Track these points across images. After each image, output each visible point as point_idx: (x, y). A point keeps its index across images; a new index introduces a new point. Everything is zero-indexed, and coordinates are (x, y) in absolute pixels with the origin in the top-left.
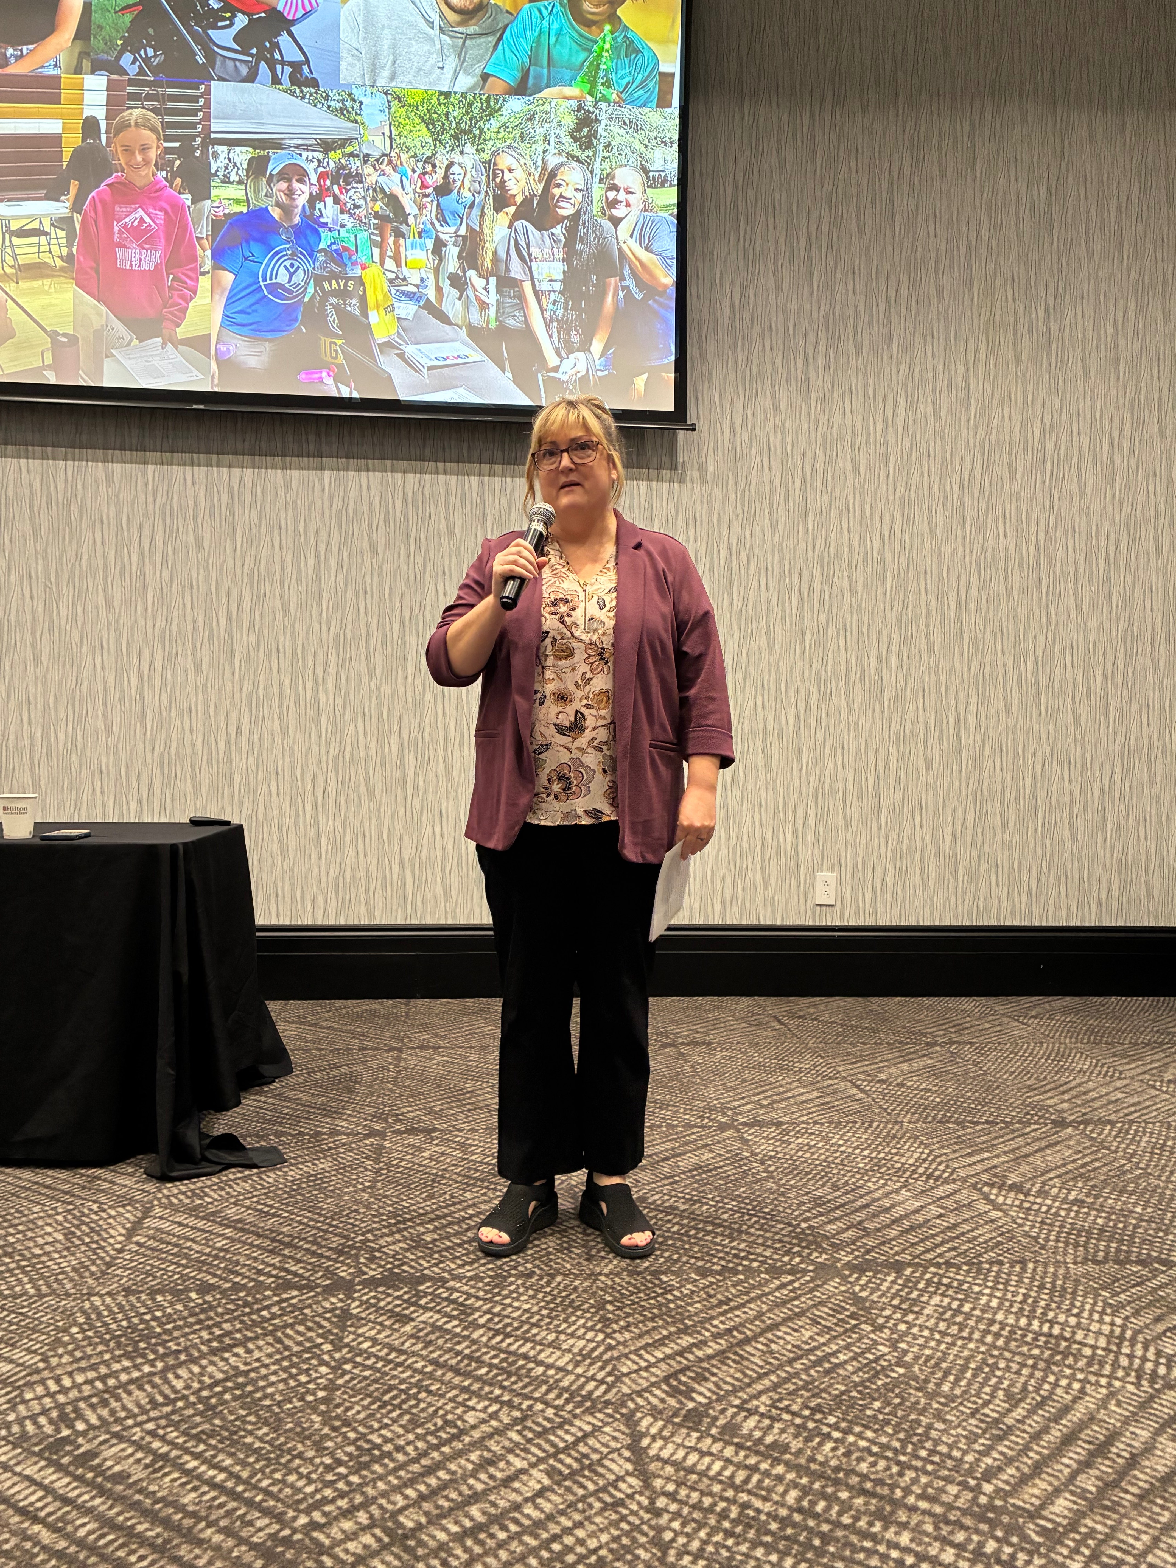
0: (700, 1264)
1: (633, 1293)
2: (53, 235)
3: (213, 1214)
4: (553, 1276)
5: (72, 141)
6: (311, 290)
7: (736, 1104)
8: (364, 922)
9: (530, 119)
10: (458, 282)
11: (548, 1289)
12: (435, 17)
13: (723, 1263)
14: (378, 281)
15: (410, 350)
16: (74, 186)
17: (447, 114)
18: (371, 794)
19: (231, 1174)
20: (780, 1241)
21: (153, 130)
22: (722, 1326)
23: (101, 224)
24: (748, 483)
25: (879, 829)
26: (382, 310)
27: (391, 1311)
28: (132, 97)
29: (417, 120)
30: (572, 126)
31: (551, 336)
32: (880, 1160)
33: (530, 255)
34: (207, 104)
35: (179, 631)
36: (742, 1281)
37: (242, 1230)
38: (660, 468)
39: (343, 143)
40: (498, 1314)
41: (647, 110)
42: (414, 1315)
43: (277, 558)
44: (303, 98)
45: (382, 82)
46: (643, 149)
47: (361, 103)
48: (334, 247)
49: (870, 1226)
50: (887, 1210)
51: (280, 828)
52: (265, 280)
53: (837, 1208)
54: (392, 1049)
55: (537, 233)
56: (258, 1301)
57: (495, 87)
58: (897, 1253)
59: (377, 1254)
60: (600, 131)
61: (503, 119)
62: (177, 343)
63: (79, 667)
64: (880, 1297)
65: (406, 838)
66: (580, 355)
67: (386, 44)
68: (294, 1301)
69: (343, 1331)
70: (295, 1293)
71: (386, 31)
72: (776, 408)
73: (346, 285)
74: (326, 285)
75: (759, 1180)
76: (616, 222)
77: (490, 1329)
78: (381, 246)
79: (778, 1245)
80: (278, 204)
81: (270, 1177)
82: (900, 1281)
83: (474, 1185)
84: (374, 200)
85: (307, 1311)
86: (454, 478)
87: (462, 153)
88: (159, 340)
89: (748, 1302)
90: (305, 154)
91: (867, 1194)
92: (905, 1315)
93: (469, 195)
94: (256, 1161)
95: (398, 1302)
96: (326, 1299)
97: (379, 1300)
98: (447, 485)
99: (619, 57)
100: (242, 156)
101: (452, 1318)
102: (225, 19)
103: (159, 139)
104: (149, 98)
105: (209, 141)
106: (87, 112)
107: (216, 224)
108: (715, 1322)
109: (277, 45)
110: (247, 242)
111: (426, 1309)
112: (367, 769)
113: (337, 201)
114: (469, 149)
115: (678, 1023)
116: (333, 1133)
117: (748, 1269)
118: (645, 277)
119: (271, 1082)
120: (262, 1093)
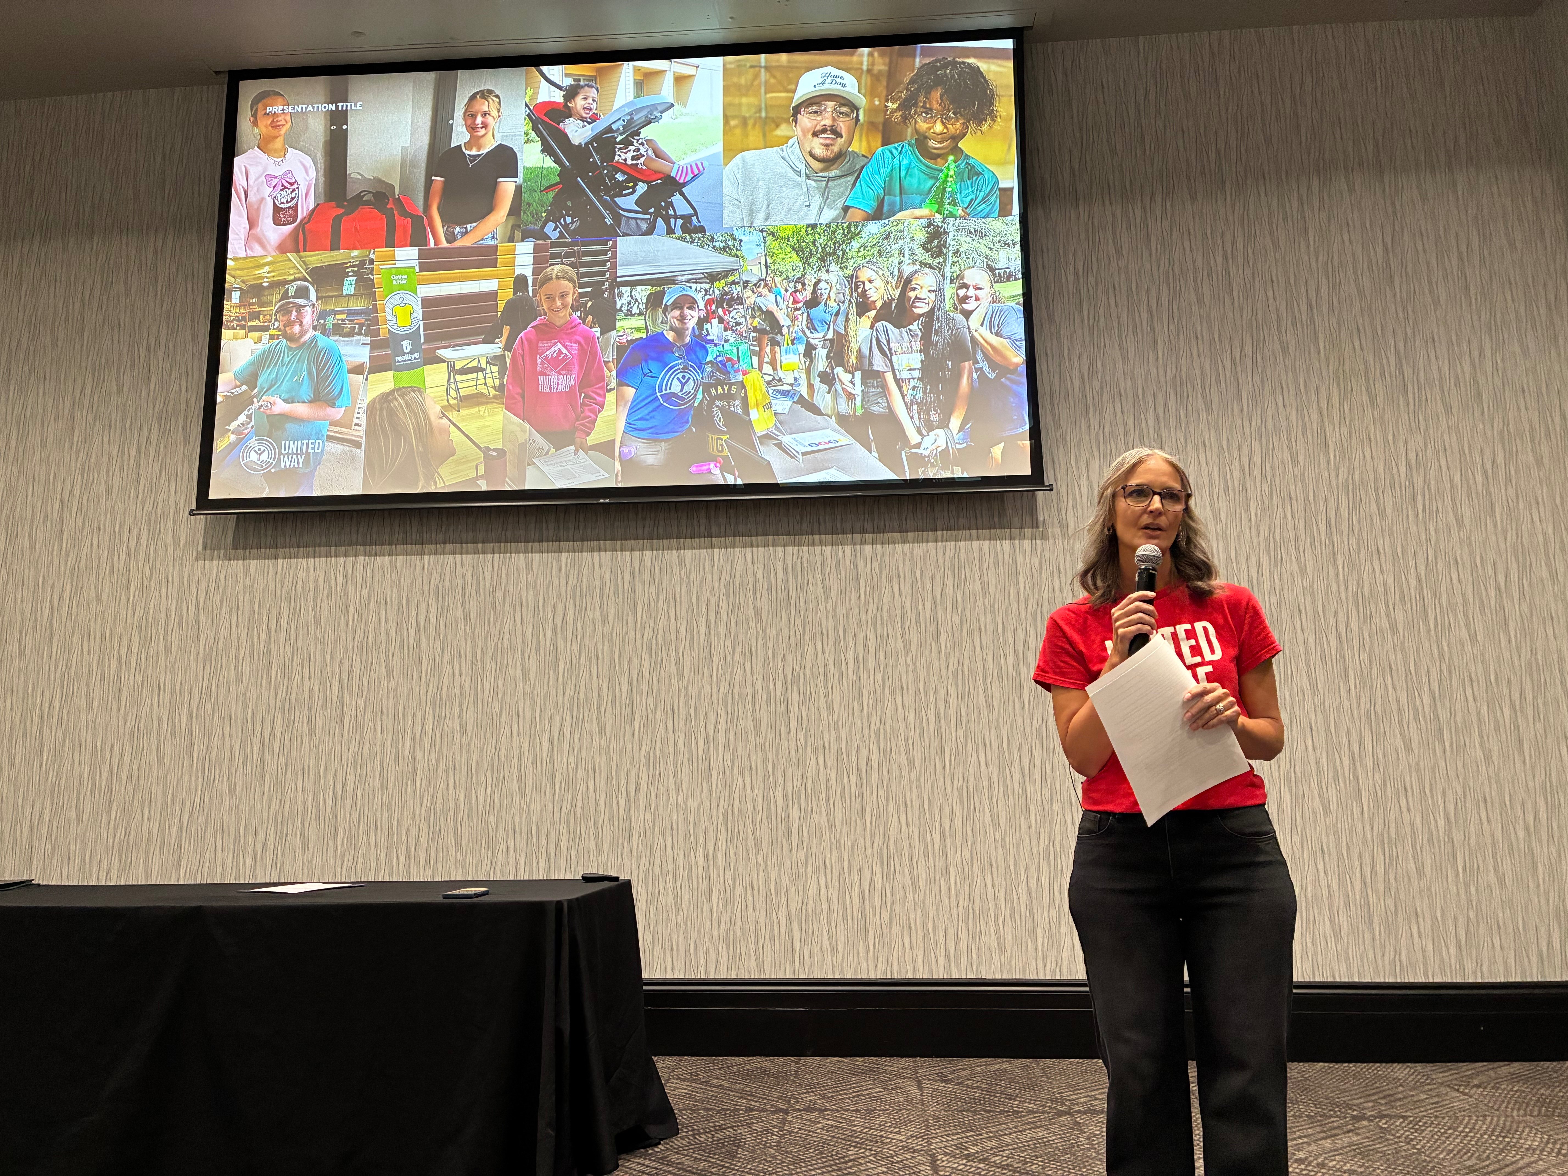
2: (488, 371)
5: (506, 295)
6: (700, 396)
8: (755, 976)
9: (886, 238)
10: (828, 379)
12: (802, 167)
14: (757, 384)
15: (786, 439)
16: (506, 330)
18: (758, 846)
21: (570, 280)
23: (527, 358)
26: (761, 407)
28: (554, 256)
29: (789, 249)
30: (924, 240)
31: (912, 418)
33: (890, 349)
34: (615, 256)
35: (586, 698)
38: (1022, 527)
39: (727, 274)
41: (990, 219)
43: (672, 629)
44: (692, 242)
45: (759, 222)
46: (988, 252)
47: (741, 241)
48: (719, 359)
51: (674, 882)
52: (660, 391)
54: (778, 1110)
55: (896, 331)
57: (855, 216)
60: (949, 241)
61: (862, 241)
62: (587, 449)
63: (498, 735)
65: (792, 890)
66: (940, 432)
71: (760, 183)
73: (730, 389)
74: (713, 391)
76: (967, 314)
78: (760, 354)
80: (672, 329)
84: (753, 317)
86: (829, 548)
87: (827, 271)
88: (573, 447)
90: (694, 286)
93: (835, 305)
98: (823, 554)
99: (962, 180)
100: (642, 293)
102: (629, 188)
103: (575, 287)
104: (567, 255)
105: (616, 284)
106: (518, 271)
107: (621, 349)
109: (671, 204)
110: (646, 361)
112: (754, 822)
113: (721, 321)
114: (834, 267)
115: (1075, 1089)
118: (997, 359)
119: (656, 1145)
120: (646, 1156)
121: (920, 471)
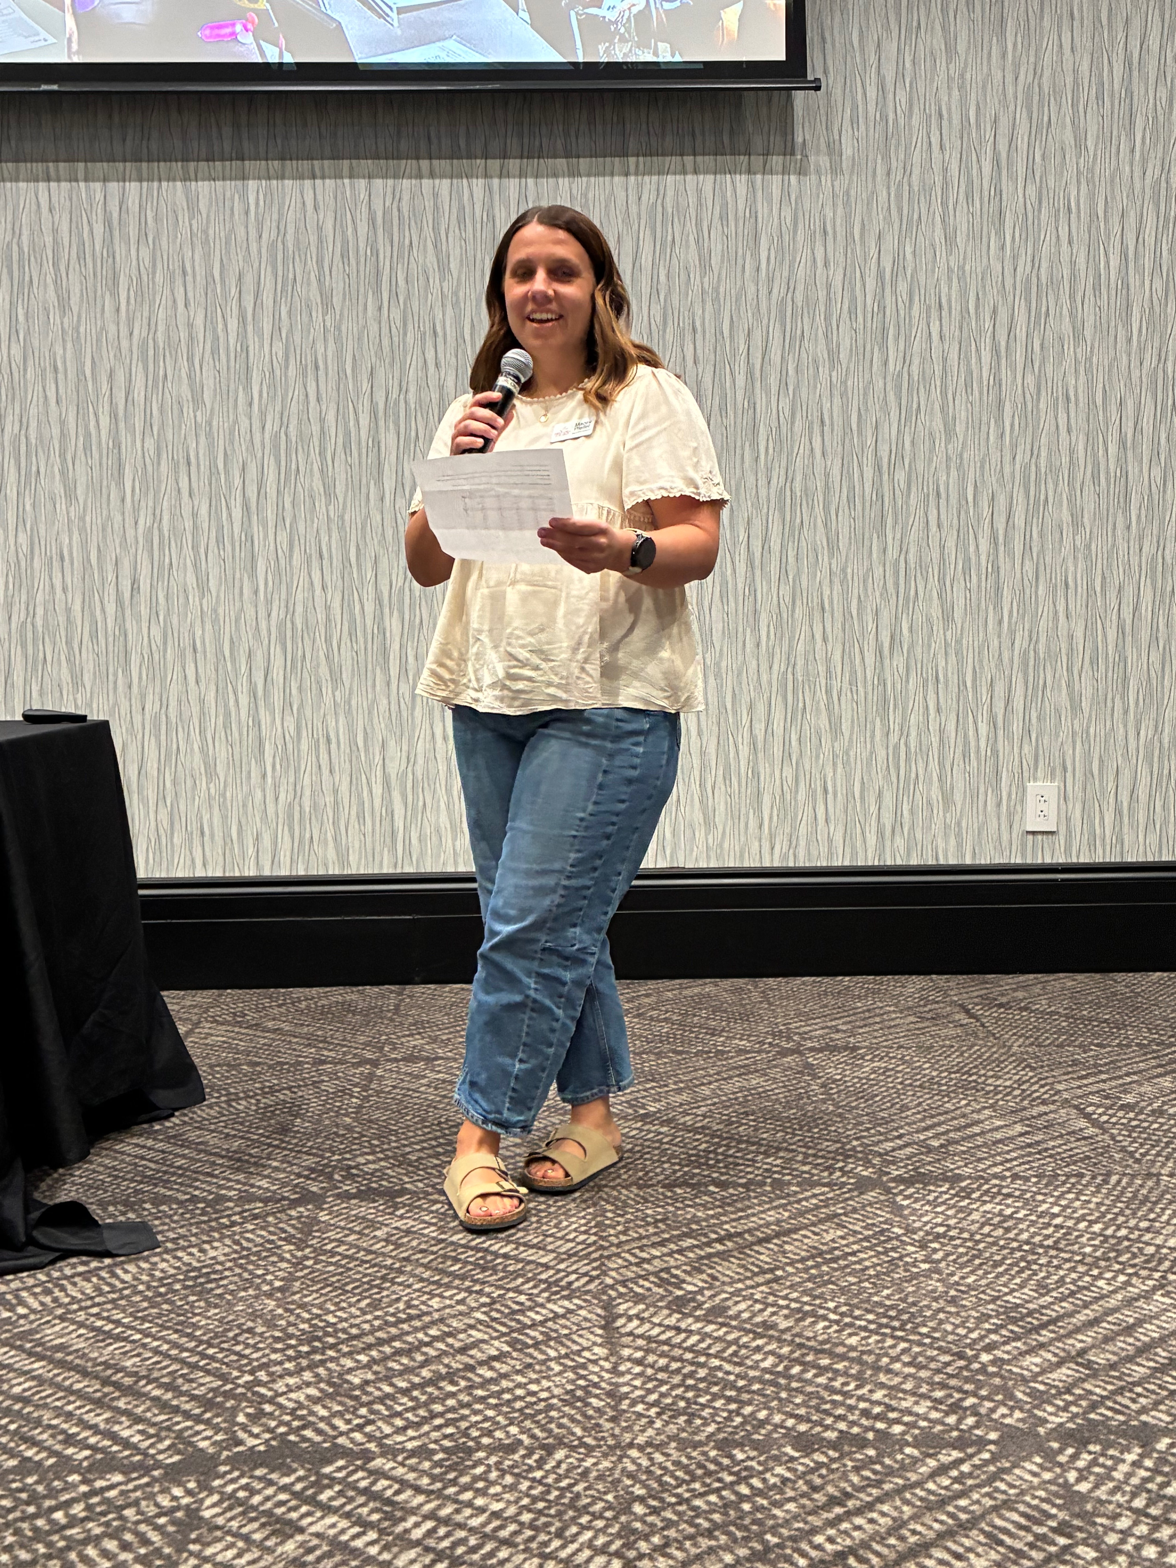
0: (803, 1428)
1: (681, 1482)
3: (23, 1336)
4: (550, 1450)
7: (889, 1145)
8: (334, 870)
11: (538, 1474)
13: (842, 1426)
18: (336, 679)
19: (68, 1267)
20: (943, 1386)
22: (829, 1547)
24: (907, 171)
25: (1126, 712)
27: (269, 1513)
32: (1120, 1240)
35: (40, 437)
36: (871, 1461)
37: (62, 1364)
38: (767, 153)
40: (446, 1521)
42: (304, 1522)
43: (181, 320)
49: (1100, 1358)
50: (1129, 1330)
51: (202, 732)
53: (1044, 1326)
54: (363, 1062)
56: (52, 1493)
58: (1144, 1410)
59: (268, 1408)
64: (1112, 1492)
65: (392, 743)
68: (112, 1494)
69: (179, 1551)
70: (118, 1478)
72: (950, 50)
75: (915, 1276)
77: (427, 1549)
79: (939, 1394)
81: (128, 1272)
82: (1148, 1463)
83: (448, 1286)
85: (129, 1513)
86: (446, 182)
89: (880, 1500)
91: (1096, 1300)
92: (1155, 1528)
94: (110, 1246)
95: (283, 1497)
96: (164, 1491)
97: (253, 1492)
98: (436, 195)
101: (368, 1527)
108: (819, 1539)
111: (328, 1509)
112: (328, 640)
115: (808, 1017)
116: (245, 1198)
117: (883, 1436)
119: (167, 1117)
120: (148, 1134)
121: (602, 48)
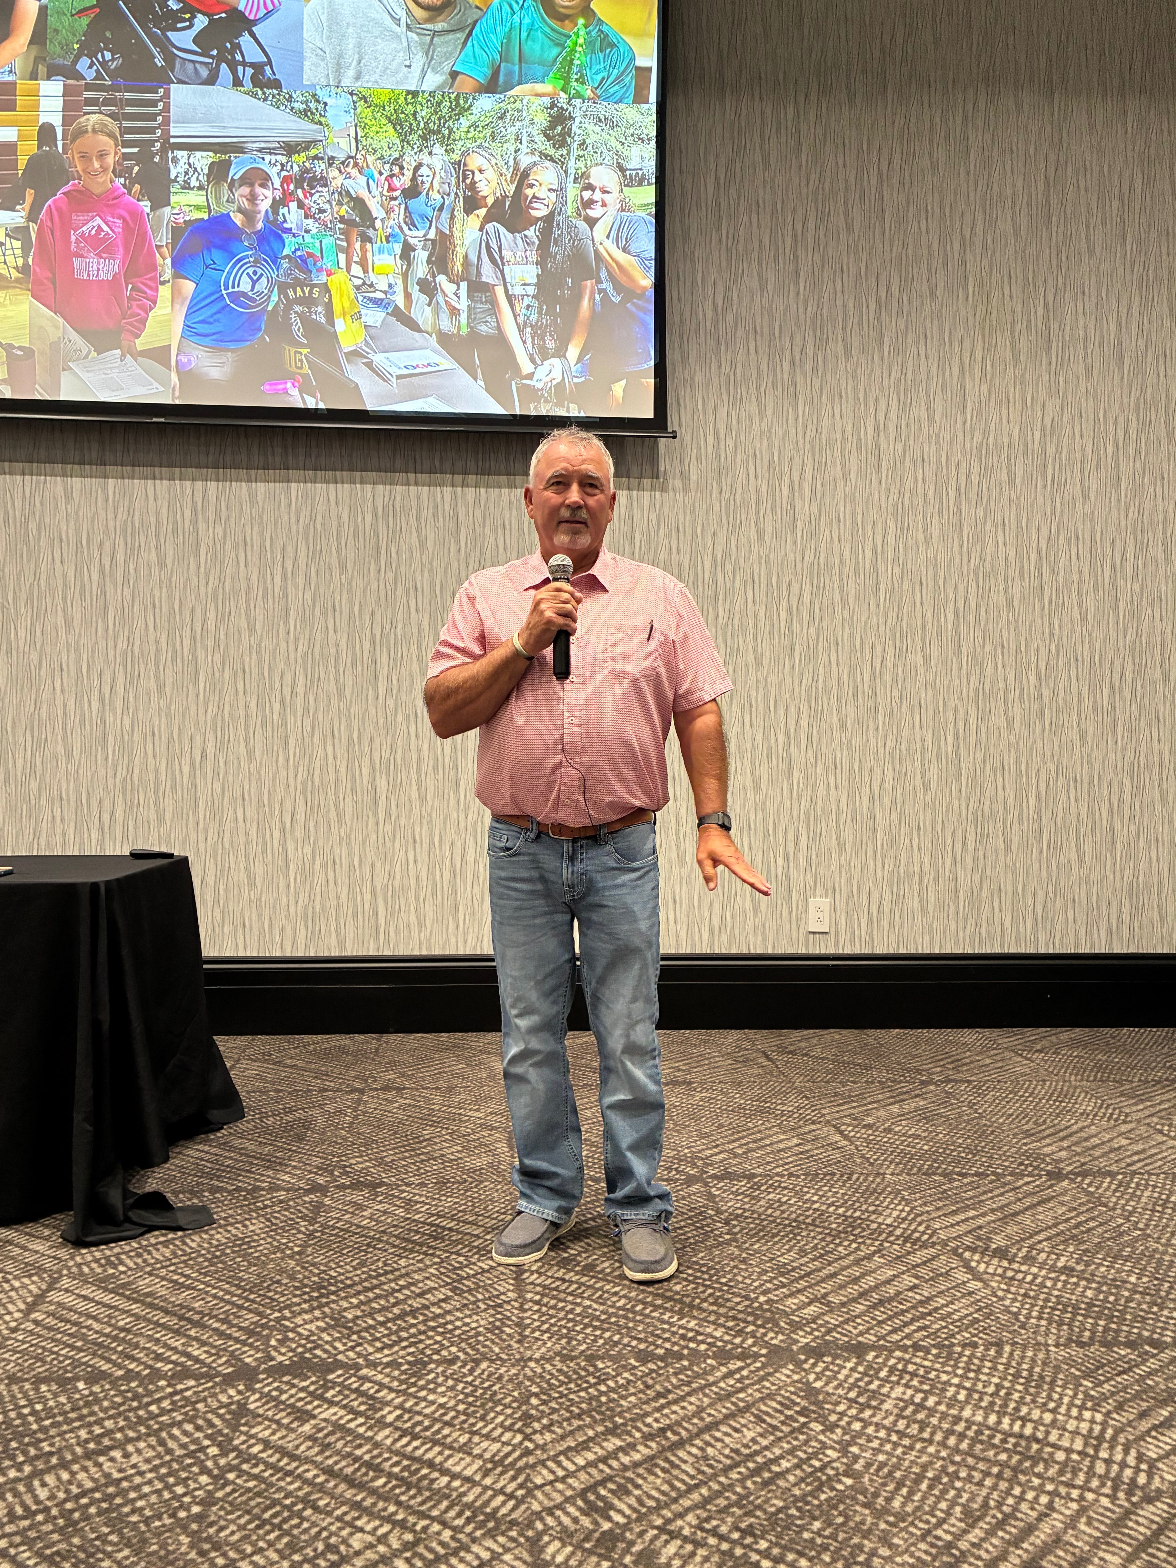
0: (642, 1346)
1: (562, 1383)
2: (8, 246)
3: (124, 1286)
4: (477, 1362)
6: (275, 298)
7: (708, 1153)
8: (335, 953)
9: (501, 118)
10: (428, 288)
11: (470, 1379)
12: (402, 14)
13: (668, 1345)
14: (344, 287)
15: (378, 358)
16: (30, 195)
17: (415, 113)
18: (341, 820)
19: (153, 1238)
20: (734, 1318)
21: (111, 135)
22: (655, 1425)
23: (58, 234)
24: (732, 491)
25: (875, 852)
26: (348, 318)
27: (292, 1406)
28: (90, 102)
29: (384, 121)
30: (545, 124)
31: (524, 342)
32: (856, 1219)
33: (502, 258)
34: (167, 108)
35: (142, 652)
36: (685, 1368)
37: (151, 1306)
38: (641, 478)
39: (307, 145)
40: (409, 1411)
41: (623, 106)
42: (316, 1412)
43: (242, 575)
44: (265, 100)
45: (347, 82)
46: (619, 147)
47: (326, 104)
48: (299, 253)
49: (835, 1299)
50: (856, 1280)
51: (246, 856)
52: (227, 288)
53: (802, 1278)
54: (354, 1090)
55: (509, 236)
56: (149, 1393)
57: (464, 85)
58: (861, 1334)
59: (291, 1335)
60: (575, 128)
61: (473, 118)
62: (137, 355)
63: (38, 690)
64: (836, 1388)
65: (378, 864)
66: (556, 361)
67: (351, 43)
68: (188, 1393)
69: (234, 1431)
70: (192, 1383)
71: (350, 30)
72: (762, 415)
73: (311, 292)
74: (291, 293)
75: (720, 1244)
76: (592, 222)
77: (397, 1429)
78: (347, 251)
79: (730, 1324)
80: (240, 210)
81: (194, 1241)
82: (860, 1369)
83: (412, 1251)
84: (340, 204)
85: (200, 1406)
86: (426, 489)
87: (430, 153)
88: (118, 351)
89: (689, 1394)
90: (268, 158)
91: (836, 1260)
92: (861, 1411)
93: (438, 197)
94: (182, 1223)
95: (302, 1395)
96: (224, 1391)
97: (282, 1392)
98: (418, 497)
99: (593, 52)
100: (203, 160)
101: (358, 1414)
102: (185, 20)
103: (116, 146)
104: (106, 103)
105: (168, 146)
106: (43, 119)
107: (176, 231)
108: (649, 1420)
109: (239, 46)
110: (209, 250)
111: (331, 1403)
112: (336, 794)
113: (301, 205)
114: (438, 149)
116: (274, 1188)
117: (694, 1352)
118: (623, 280)
119: (219, 1129)
120: (205, 1142)
121: (532, 406)
